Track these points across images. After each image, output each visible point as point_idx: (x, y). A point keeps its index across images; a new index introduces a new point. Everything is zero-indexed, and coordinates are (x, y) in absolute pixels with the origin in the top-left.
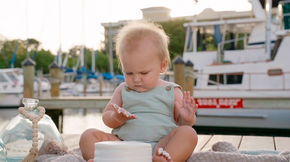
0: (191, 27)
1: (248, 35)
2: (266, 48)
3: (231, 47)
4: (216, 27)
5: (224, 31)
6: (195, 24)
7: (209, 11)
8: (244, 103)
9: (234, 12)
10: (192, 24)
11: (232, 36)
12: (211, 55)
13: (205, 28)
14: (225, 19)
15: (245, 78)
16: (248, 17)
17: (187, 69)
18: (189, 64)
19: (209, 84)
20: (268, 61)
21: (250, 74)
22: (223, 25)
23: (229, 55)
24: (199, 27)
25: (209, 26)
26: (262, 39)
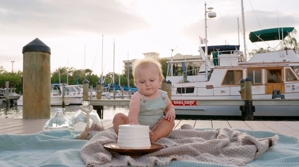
0: (170, 63)
1: (199, 68)
2: (206, 74)
3: (191, 74)
4: (182, 63)
5: (187, 65)
6: (172, 61)
7: (178, 55)
8: (197, 103)
9: (191, 56)
11: (191, 68)
12: (180, 78)
13: (177, 64)
14: (187, 59)
15: (195, 90)
16: (199, 59)
17: (168, 85)
18: (169, 82)
20: (207, 81)
21: (197, 88)
22: (187, 62)
23: (189, 78)
24: (174, 63)
25: (179, 63)
26: (204, 70)
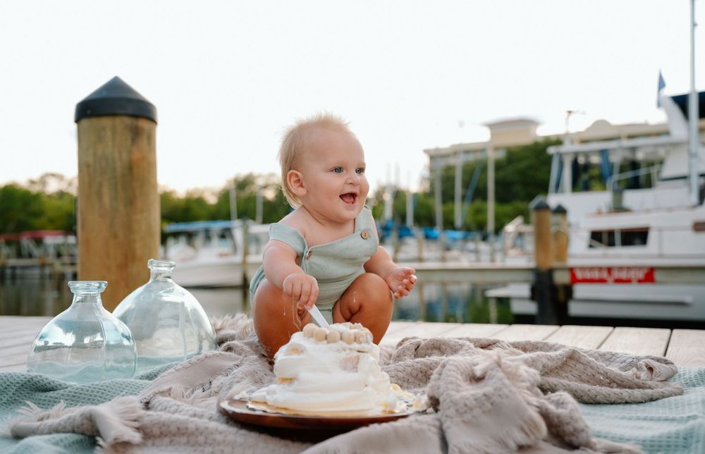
0: (561, 155)
1: (661, 162)
2: (689, 185)
3: (635, 184)
4: (603, 153)
5: (616, 159)
6: (567, 148)
7: (601, 124)
9: (646, 125)
10: (563, 149)
11: (634, 165)
12: (601, 198)
13: (587, 154)
14: (631, 137)
15: (652, 236)
16: (658, 134)
17: (553, 219)
18: (561, 211)
19: (591, 246)
20: (694, 207)
21: (660, 230)
22: (614, 150)
23: (632, 198)
24: (576, 155)
25: (594, 152)
26: (682, 171)
